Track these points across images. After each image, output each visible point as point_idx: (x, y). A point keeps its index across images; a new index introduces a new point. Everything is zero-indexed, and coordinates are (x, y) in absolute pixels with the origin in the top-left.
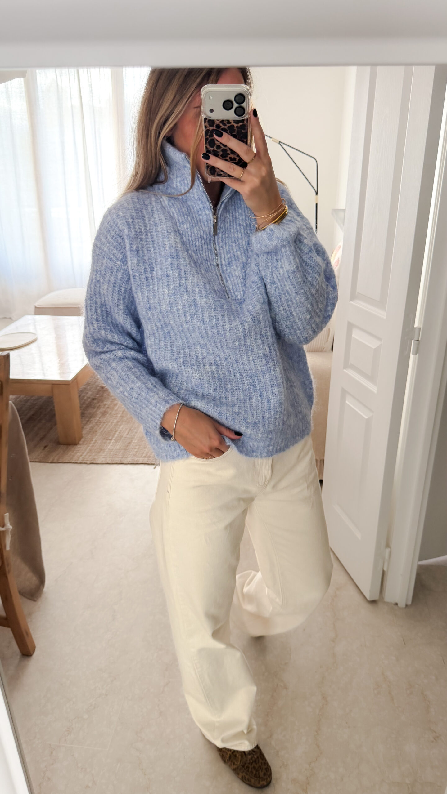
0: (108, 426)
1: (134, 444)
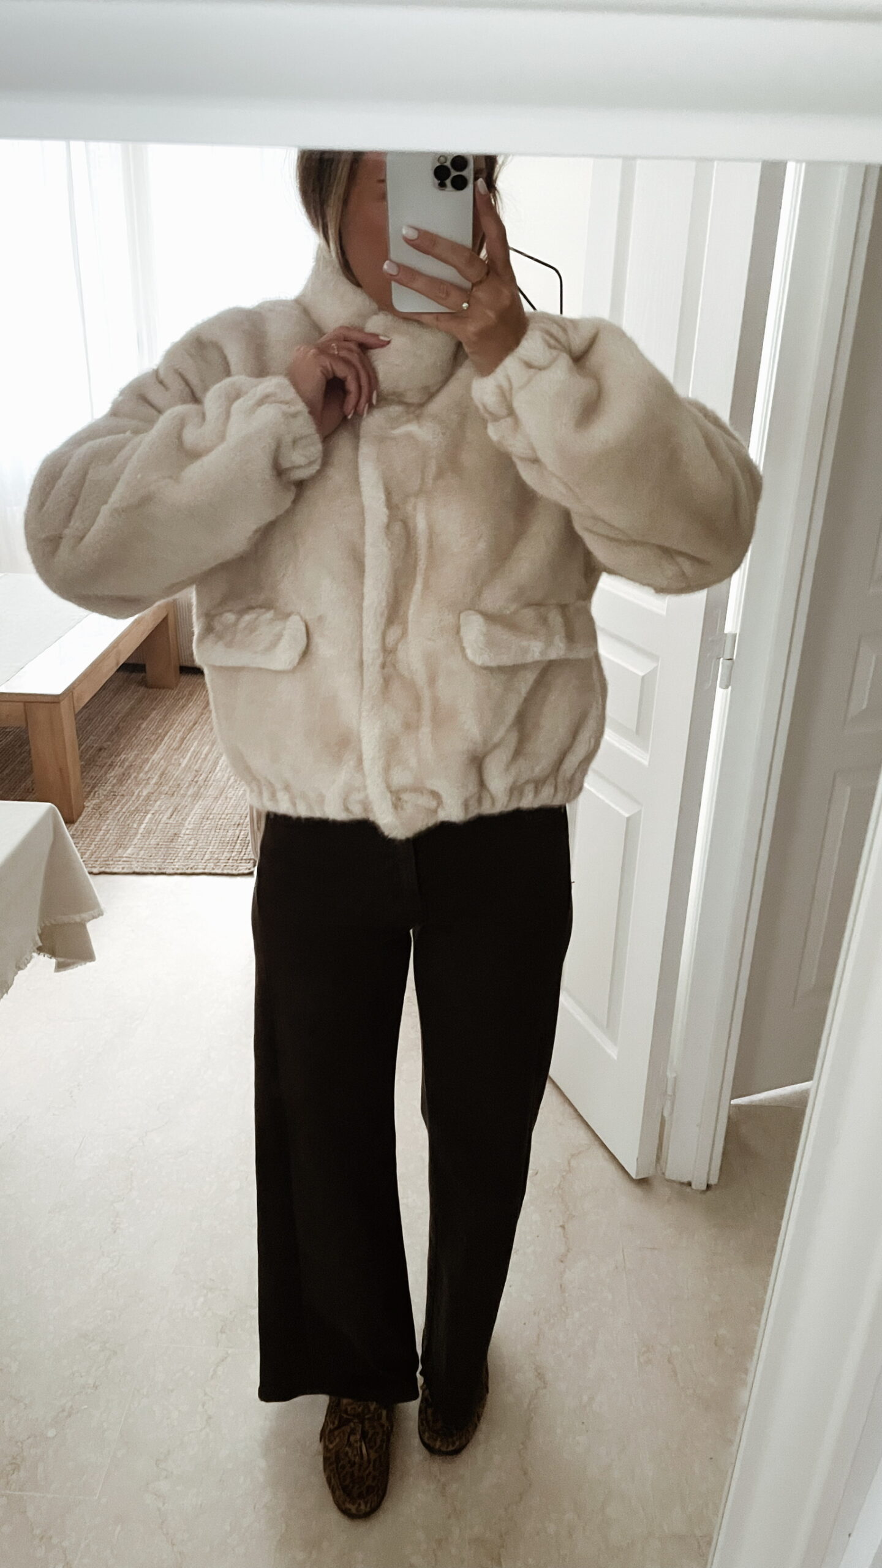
0: (131, 802)
1: (187, 836)
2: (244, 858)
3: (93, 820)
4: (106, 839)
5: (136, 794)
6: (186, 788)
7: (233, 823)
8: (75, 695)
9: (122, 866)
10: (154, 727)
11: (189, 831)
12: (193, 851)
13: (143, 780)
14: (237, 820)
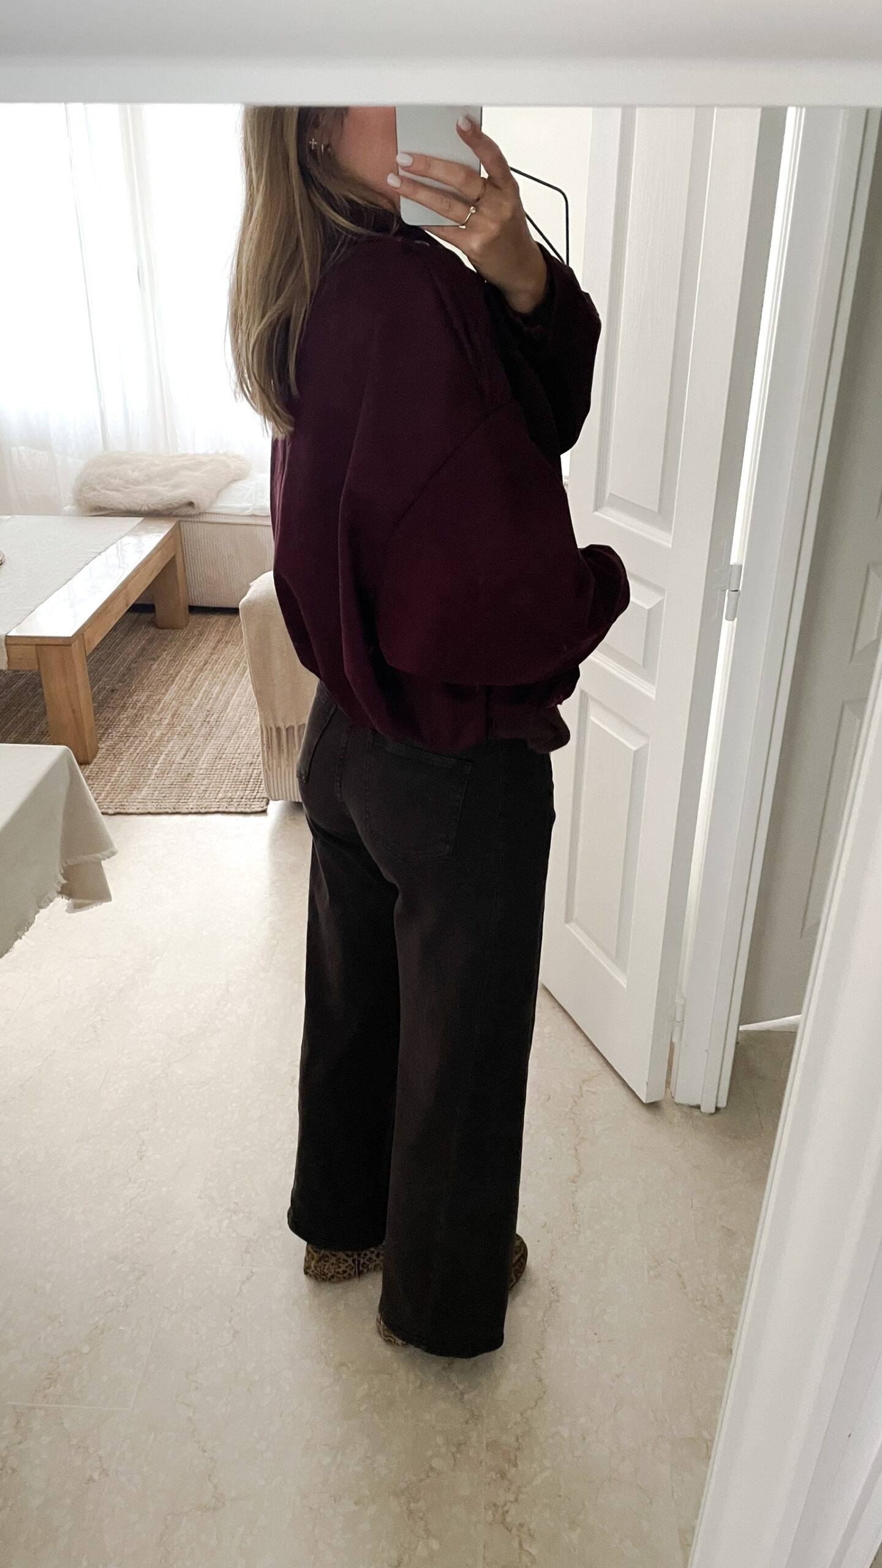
0: (144, 743)
2: (257, 797)
3: (107, 762)
4: (121, 780)
5: (148, 735)
6: (199, 727)
7: (245, 762)
8: (86, 637)
9: (138, 807)
10: (165, 667)
11: (202, 770)
12: (206, 791)
13: (156, 721)
14: (249, 759)
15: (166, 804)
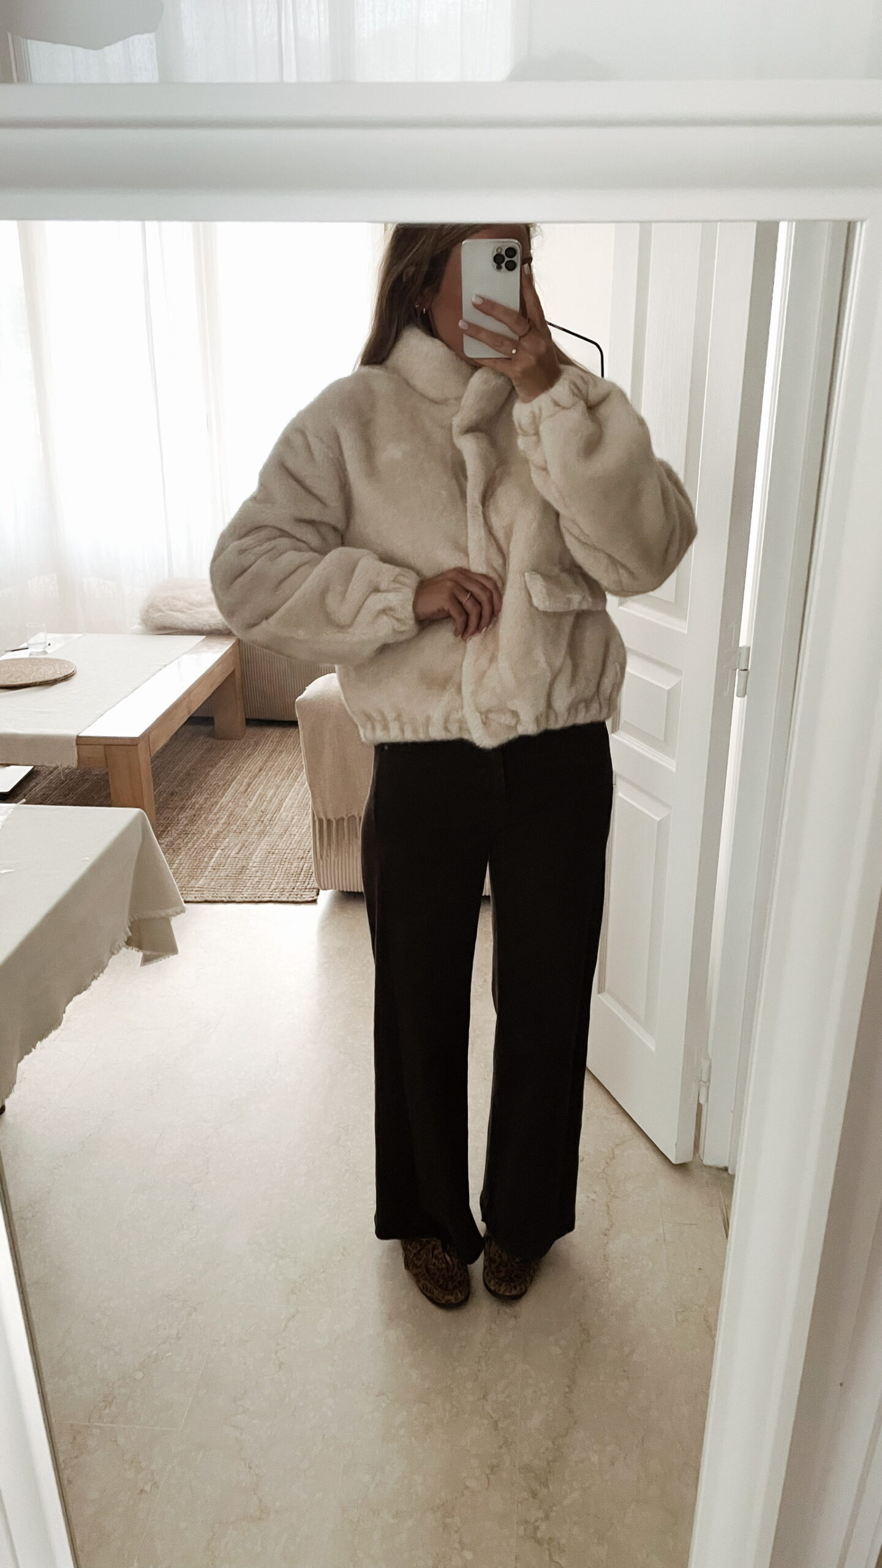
0: (202, 839)
1: (254, 869)
2: (308, 887)
5: (206, 832)
6: (254, 826)
7: (296, 857)
8: (152, 739)
9: (196, 895)
10: (222, 773)
11: (255, 864)
12: (260, 882)
13: (213, 820)
14: (300, 853)
15: (222, 893)
